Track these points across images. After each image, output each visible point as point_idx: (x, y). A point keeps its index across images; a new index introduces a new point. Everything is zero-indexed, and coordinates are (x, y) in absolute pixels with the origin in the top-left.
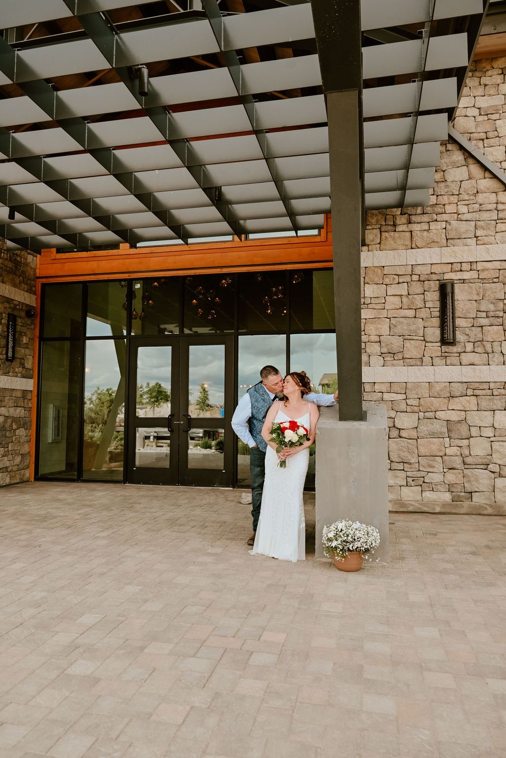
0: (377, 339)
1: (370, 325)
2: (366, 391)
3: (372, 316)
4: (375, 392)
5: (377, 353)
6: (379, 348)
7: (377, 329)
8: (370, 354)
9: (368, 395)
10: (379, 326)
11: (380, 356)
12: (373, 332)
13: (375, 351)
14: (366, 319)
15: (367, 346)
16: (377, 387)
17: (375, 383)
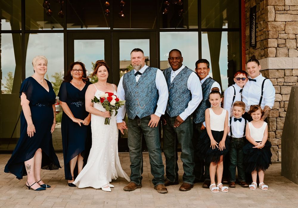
0: (294, 37)
1: (289, 26)
2: (286, 75)
3: (290, 19)
4: (292, 76)
5: (294, 47)
6: (295, 44)
7: (294, 29)
8: (289, 48)
9: (288, 78)
10: (295, 27)
11: (296, 49)
12: (291, 32)
13: (293, 46)
14: (286, 22)
15: (287, 42)
16: (294, 72)
17: (292, 69)
